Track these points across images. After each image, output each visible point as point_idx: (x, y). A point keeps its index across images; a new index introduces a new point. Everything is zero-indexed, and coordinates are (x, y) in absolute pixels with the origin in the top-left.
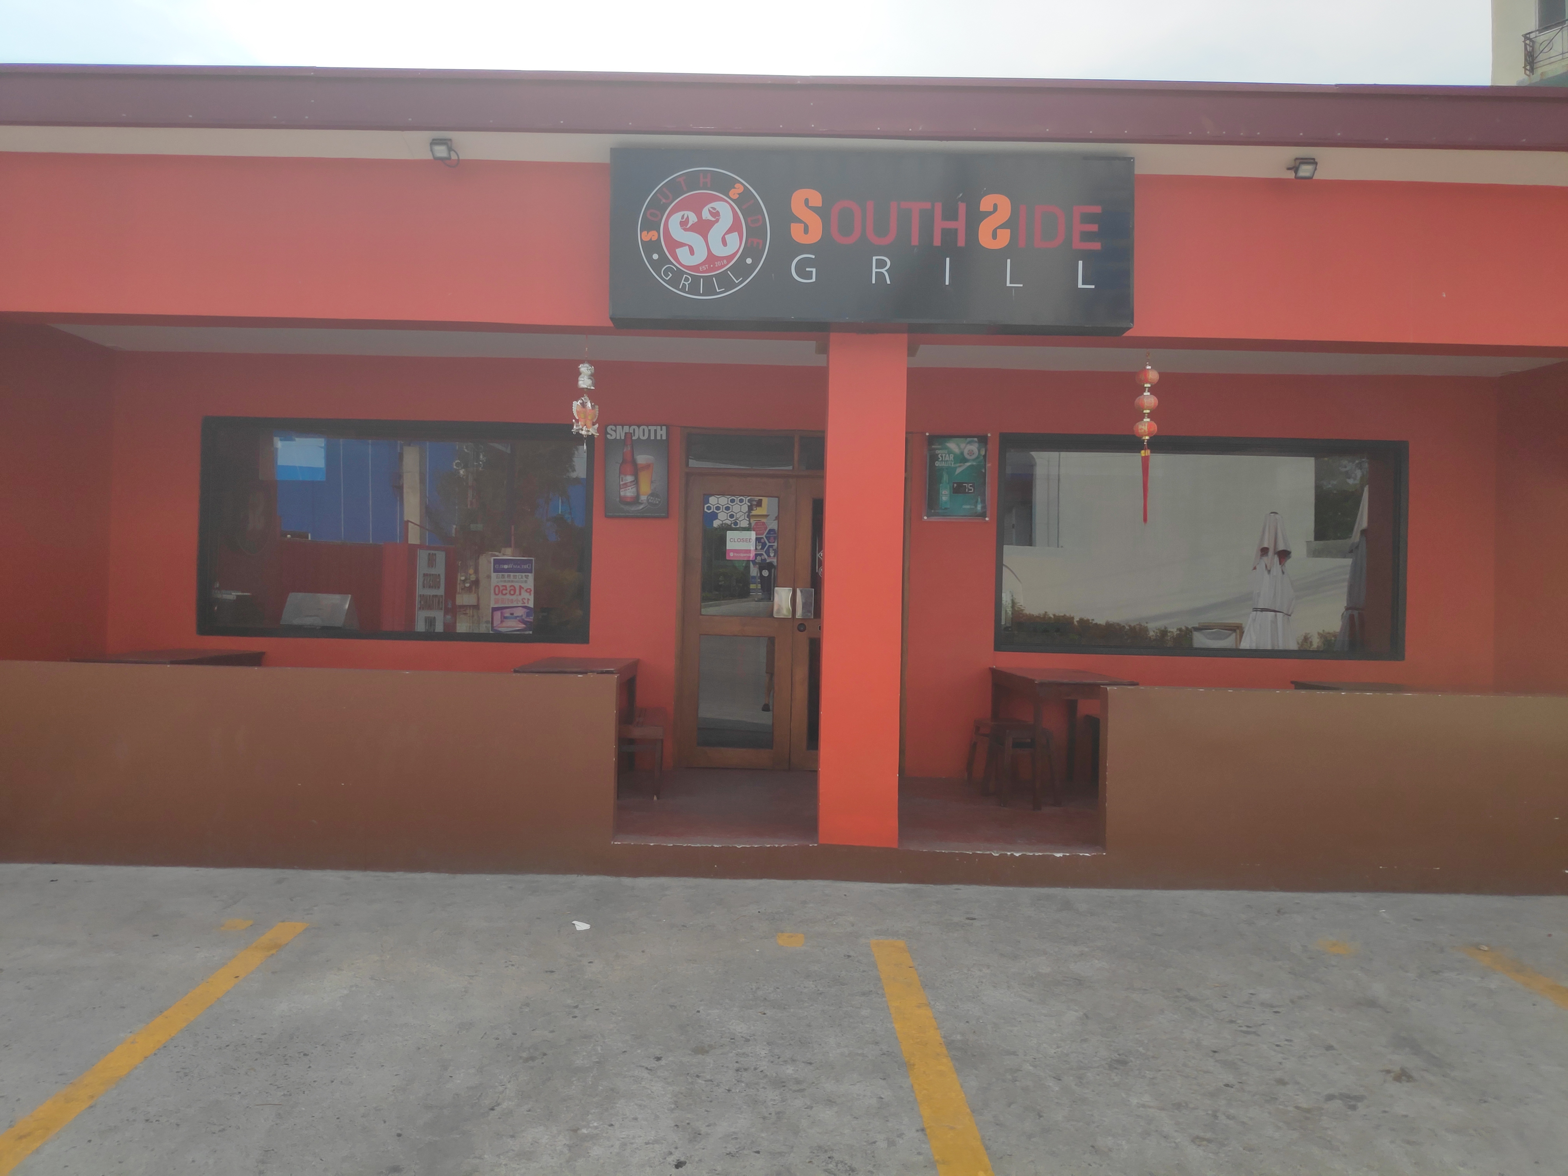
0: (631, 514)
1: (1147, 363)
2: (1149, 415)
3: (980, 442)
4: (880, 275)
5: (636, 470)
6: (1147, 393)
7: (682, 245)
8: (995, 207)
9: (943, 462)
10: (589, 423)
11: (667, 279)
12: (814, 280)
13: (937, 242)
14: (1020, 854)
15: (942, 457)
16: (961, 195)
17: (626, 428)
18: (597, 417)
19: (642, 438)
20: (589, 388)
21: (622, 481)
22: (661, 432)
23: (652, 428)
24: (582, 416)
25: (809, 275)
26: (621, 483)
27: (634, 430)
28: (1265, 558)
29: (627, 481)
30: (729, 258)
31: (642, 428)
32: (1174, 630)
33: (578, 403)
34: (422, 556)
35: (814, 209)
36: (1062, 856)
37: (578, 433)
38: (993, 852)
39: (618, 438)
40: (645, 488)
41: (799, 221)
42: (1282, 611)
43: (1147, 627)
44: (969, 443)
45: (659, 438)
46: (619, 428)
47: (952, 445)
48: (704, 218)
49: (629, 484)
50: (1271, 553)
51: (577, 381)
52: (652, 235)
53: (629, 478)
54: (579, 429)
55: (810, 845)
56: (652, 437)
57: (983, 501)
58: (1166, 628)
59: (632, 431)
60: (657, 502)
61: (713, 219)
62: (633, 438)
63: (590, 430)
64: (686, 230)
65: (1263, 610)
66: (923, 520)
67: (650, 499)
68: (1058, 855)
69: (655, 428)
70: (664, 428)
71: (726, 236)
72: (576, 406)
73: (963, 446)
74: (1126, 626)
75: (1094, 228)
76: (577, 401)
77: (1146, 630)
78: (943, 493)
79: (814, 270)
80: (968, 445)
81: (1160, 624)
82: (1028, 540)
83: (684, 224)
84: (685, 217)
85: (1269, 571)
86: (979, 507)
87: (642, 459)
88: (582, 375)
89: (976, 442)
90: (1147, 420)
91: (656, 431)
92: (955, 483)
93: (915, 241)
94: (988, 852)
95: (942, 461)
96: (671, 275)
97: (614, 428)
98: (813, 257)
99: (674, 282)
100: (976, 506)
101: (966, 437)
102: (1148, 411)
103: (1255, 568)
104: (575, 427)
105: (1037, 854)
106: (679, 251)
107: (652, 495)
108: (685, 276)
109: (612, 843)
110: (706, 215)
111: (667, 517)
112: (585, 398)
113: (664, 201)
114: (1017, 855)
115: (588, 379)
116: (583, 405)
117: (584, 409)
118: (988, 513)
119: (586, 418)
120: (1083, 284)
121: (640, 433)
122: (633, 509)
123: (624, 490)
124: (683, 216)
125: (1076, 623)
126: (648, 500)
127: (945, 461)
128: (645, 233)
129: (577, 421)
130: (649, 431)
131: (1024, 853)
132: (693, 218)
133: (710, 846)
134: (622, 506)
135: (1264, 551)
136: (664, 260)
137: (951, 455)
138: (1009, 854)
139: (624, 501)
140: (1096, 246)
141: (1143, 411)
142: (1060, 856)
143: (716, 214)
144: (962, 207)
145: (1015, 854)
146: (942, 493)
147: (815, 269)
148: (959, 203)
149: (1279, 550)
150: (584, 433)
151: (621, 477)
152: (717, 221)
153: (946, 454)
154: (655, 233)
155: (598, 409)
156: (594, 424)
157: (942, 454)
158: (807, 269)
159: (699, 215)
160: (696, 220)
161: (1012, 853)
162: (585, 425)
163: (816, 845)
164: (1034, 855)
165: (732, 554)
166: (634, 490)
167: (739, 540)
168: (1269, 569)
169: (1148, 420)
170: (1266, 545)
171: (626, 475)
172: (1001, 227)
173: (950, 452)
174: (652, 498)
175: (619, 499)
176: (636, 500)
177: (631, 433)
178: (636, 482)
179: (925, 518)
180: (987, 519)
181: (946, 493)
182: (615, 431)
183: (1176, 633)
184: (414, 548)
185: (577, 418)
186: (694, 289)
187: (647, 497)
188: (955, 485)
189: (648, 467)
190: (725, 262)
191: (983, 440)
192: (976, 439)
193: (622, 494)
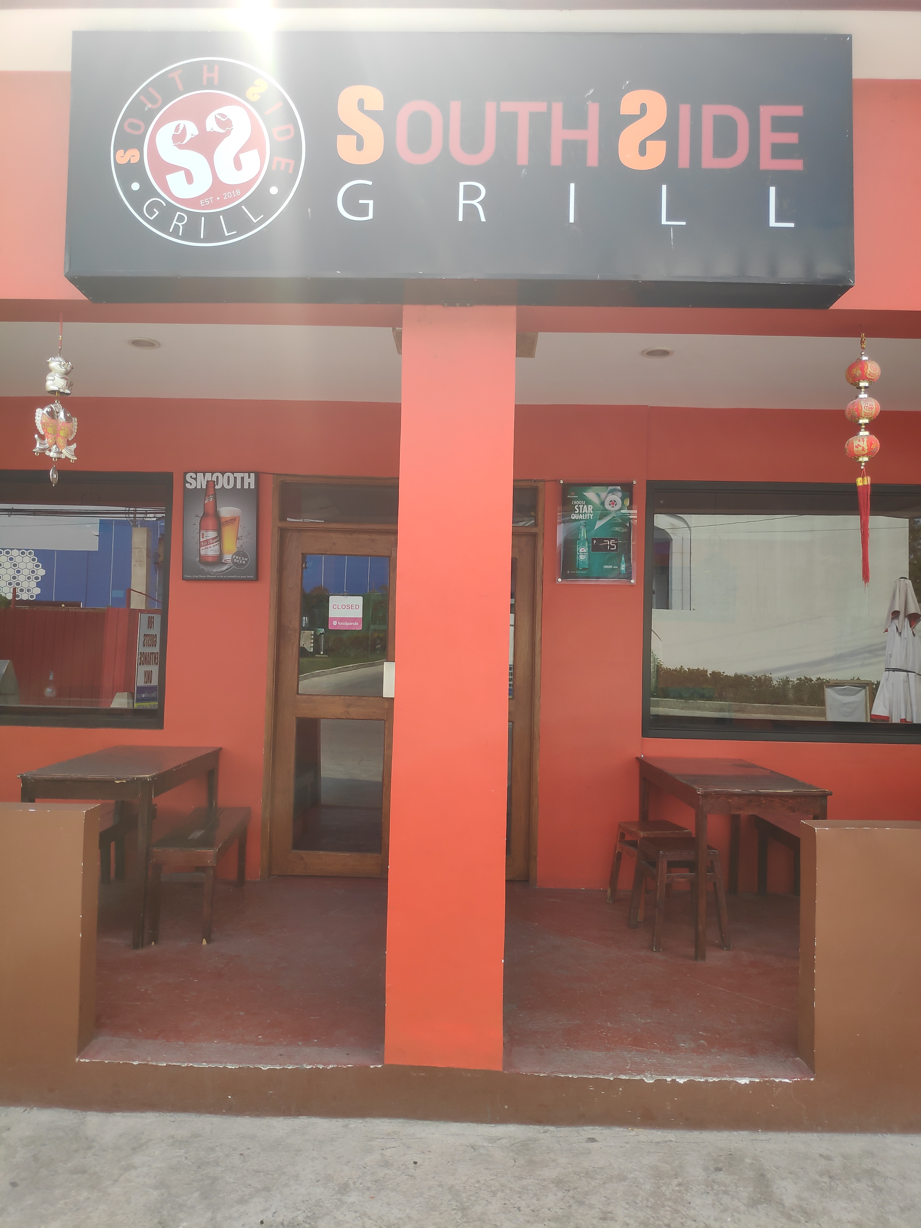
0: (212, 576)
1: (863, 353)
2: (868, 427)
3: (623, 491)
4: (470, 210)
5: (219, 525)
6: (863, 395)
7: (175, 169)
8: (644, 108)
9: (581, 514)
10: (61, 441)
11: (152, 218)
12: (371, 216)
13: (556, 159)
14: (686, 1080)
15: (579, 508)
16: (591, 91)
17: (208, 476)
18: (75, 434)
19: (226, 487)
20: (61, 390)
21: (203, 538)
22: (249, 481)
23: (239, 476)
24: (50, 430)
25: (363, 211)
26: (202, 540)
27: (217, 477)
28: (896, 621)
29: (209, 538)
30: (245, 186)
31: (226, 475)
32: (794, 679)
33: (45, 411)
34: (143, 619)
35: (372, 114)
36: (748, 1083)
37: (42, 454)
38: (645, 1077)
39: (199, 487)
40: (230, 546)
41: (348, 131)
42: (914, 671)
43: (771, 677)
44: (611, 492)
45: (246, 487)
46: (200, 475)
47: (590, 494)
48: (208, 130)
49: (211, 541)
50: (902, 616)
51: (45, 381)
52: (130, 156)
53: (211, 534)
54: (44, 449)
55: (371, 1067)
56: (239, 486)
57: (628, 560)
58: (787, 678)
59: (214, 479)
60: (244, 562)
61: (222, 131)
62: (217, 487)
63: (63, 451)
64: (181, 147)
65: (894, 670)
66: (557, 583)
67: (235, 558)
68: (744, 1081)
69: (242, 475)
70: (252, 475)
71: (240, 155)
72: (40, 415)
73: (603, 495)
74: (753, 677)
75: (791, 138)
76: (43, 408)
77: (770, 680)
78: (581, 551)
79: (371, 203)
80: (610, 494)
81: (782, 675)
82: (666, 605)
83: (178, 139)
84: (181, 128)
85: (900, 634)
86: (623, 567)
87: (226, 511)
88: (53, 373)
89: (619, 491)
90: (864, 433)
91: (242, 478)
92: (595, 539)
93: (523, 157)
94: (638, 1078)
95: (579, 513)
96: (157, 213)
97: (194, 476)
98: (370, 183)
99: (163, 223)
100: (619, 567)
101: (607, 485)
102: (867, 421)
103: (887, 631)
104: (38, 446)
105: (710, 1080)
106: (171, 179)
107: (238, 554)
108: (178, 213)
109: (77, 1060)
110: (211, 124)
111: (257, 579)
112: (57, 406)
113: (150, 106)
114: (681, 1081)
115: (61, 378)
116: (52, 415)
117: (53, 421)
118: (634, 575)
119: (56, 434)
120: (777, 220)
121: (223, 481)
122: (215, 571)
123: (205, 548)
124: (179, 125)
125: (709, 675)
126: (233, 560)
127: (582, 514)
128: (120, 152)
129: (42, 437)
130: (235, 478)
131: (692, 1078)
132: (192, 130)
133: (222, 1067)
134: (202, 567)
135: (895, 614)
136: (148, 190)
137: (589, 506)
138: (669, 1079)
139: (204, 560)
140: (796, 165)
141: (858, 421)
142: (746, 1083)
143: (226, 124)
144: (593, 110)
145: (677, 1080)
146: (579, 551)
147: (372, 201)
148: (589, 103)
149: (909, 614)
150: (52, 454)
151: (201, 532)
152: (228, 133)
153: (584, 505)
154: (136, 152)
155: (76, 424)
156: (69, 443)
157: (579, 505)
158: (361, 202)
159: (201, 126)
160: (196, 132)
161: (674, 1078)
162: (55, 444)
163: (380, 1066)
164: (706, 1081)
165: (335, 623)
166: (217, 547)
167: (344, 607)
168: (900, 632)
169: (867, 433)
170: (897, 609)
171: (207, 530)
172: (652, 137)
173: (588, 502)
174: (237, 557)
175: (198, 559)
176: (219, 560)
177: (215, 481)
178: (219, 539)
179: (560, 580)
180: (632, 581)
181: (585, 551)
182: (195, 479)
183: (797, 682)
184: (137, 612)
185: (42, 433)
186: (191, 232)
187: (233, 556)
188: (595, 542)
189: (233, 520)
190: (238, 192)
191: (627, 489)
192: (619, 488)
193: (203, 552)
